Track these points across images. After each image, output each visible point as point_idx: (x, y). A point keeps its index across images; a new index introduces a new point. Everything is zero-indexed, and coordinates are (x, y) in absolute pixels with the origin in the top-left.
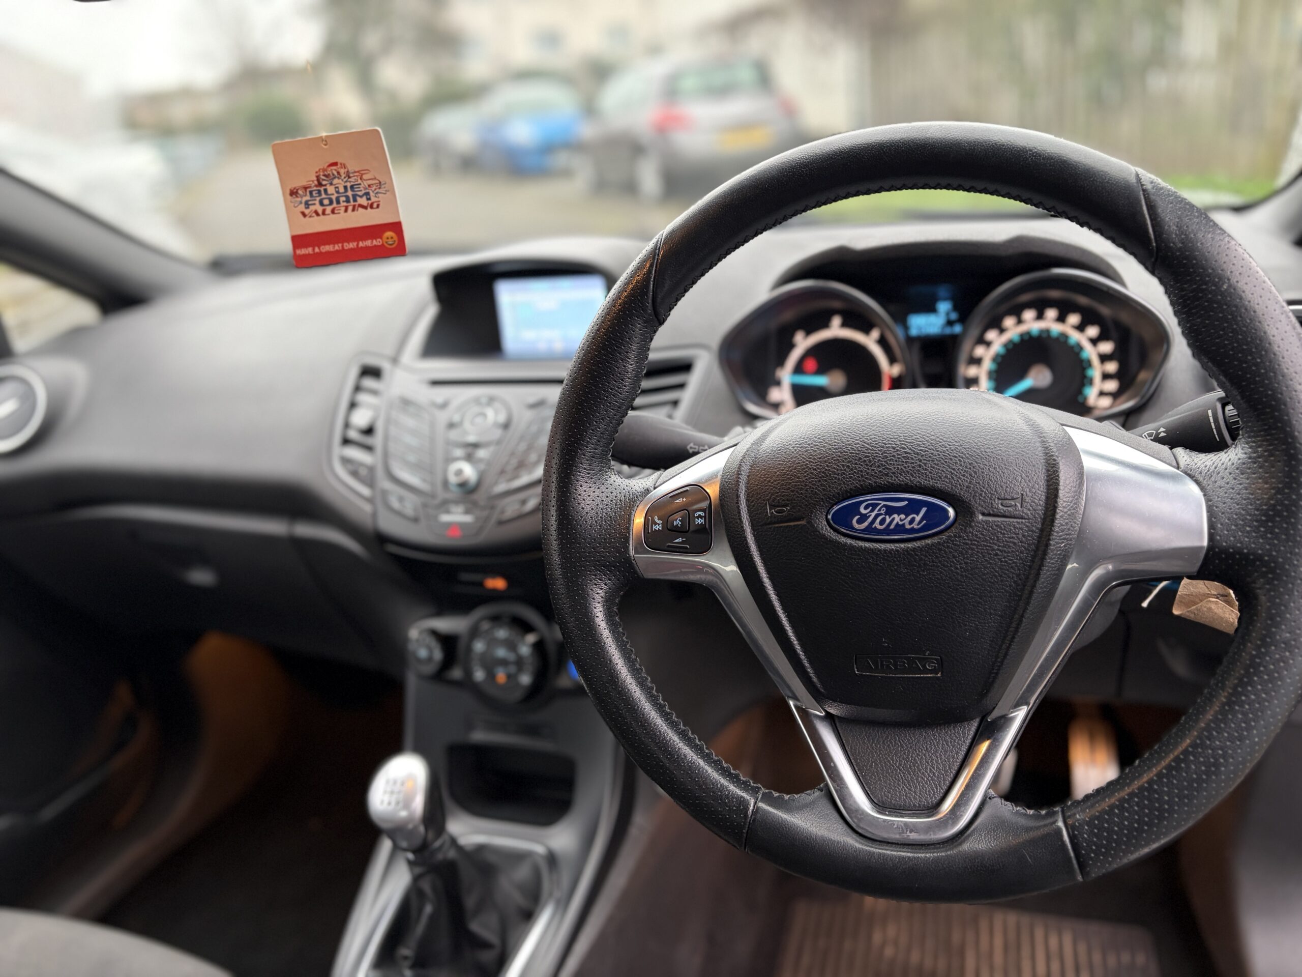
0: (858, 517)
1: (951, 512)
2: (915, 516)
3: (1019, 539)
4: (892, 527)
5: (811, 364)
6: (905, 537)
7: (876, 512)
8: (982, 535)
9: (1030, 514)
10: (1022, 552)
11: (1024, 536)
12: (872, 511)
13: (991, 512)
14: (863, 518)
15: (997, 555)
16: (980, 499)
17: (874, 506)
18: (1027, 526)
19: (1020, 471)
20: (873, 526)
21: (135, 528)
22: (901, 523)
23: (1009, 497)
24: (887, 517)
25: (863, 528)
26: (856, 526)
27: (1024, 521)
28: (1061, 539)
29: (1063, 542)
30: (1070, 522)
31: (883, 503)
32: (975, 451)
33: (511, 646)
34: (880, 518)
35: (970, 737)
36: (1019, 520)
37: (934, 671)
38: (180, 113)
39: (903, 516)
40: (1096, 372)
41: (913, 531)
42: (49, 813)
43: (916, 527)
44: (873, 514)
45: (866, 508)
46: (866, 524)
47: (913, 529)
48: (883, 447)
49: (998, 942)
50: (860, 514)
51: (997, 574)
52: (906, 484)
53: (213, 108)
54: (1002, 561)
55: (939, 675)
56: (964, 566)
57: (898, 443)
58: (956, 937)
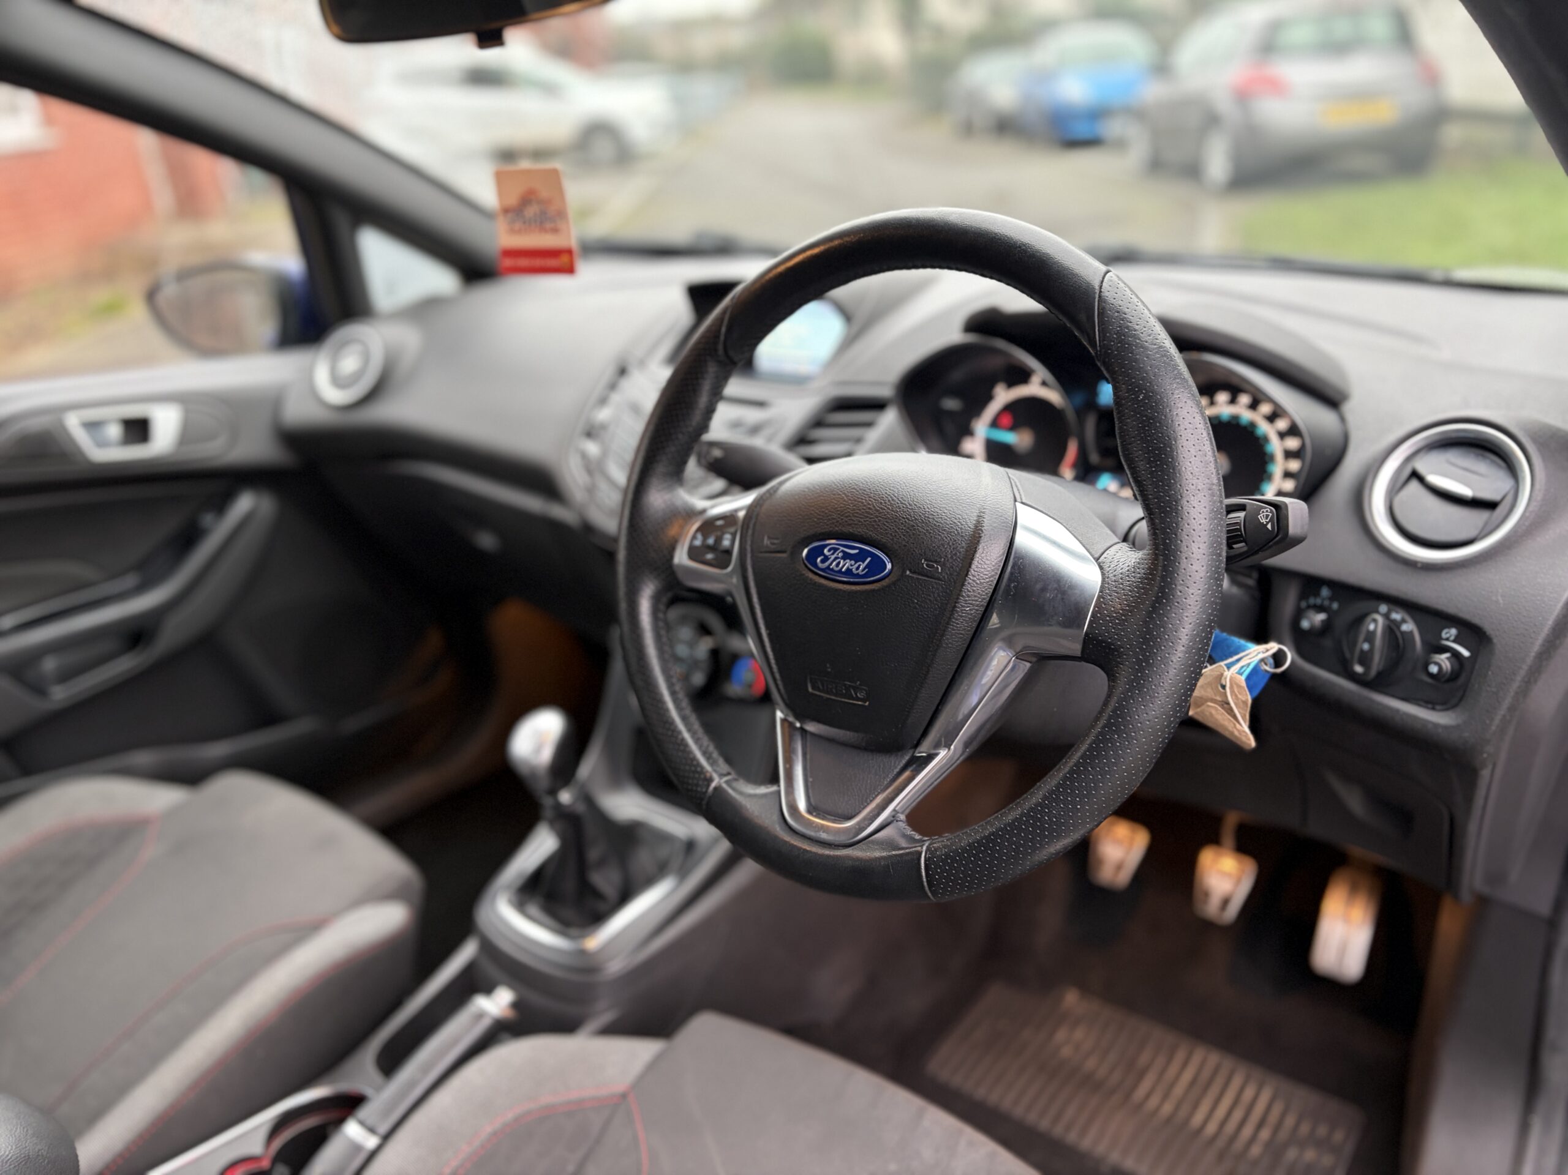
0: (822, 557)
1: (889, 566)
2: (861, 563)
3: (934, 597)
4: (843, 570)
5: (1007, 420)
6: (852, 580)
7: (835, 555)
8: (907, 588)
9: (946, 578)
10: (936, 609)
11: (939, 595)
12: (833, 554)
13: (917, 570)
14: (826, 559)
15: (916, 608)
16: (911, 558)
17: (835, 550)
18: (942, 587)
19: (949, 539)
20: (831, 567)
21: (437, 490)
22: (851, 567)
23: (933, 560)
24: (842, 561)
25: (824, 567)
26: (820, 565)
27: (940, 582)
28: (966, 604)
29: (968, 607)
30: (978, 590)
31: (842, 548)
32: (920, 516)
33: (692, 645)
34: (838, 561)
35: (899, 767)
36: (937, 581)
37: (864, 700)
38: (703, 44)
39: (853, 562)
40: (1277, 468)
41: (858, 576)
42: (352, 725)
43: (860, 573)
44: (833, 557)
45: (829, 551)
46: (827, 564)
47: (858, 574)
48: (855, 501)
49: (1187, 1076)
50: (823, 554)
51: (914, 625)
52: (861, 536)
53: (736, 39)
54: (919, 614)
55: (867, 704)
56: (890, 613)
57: (867, 499)
58: (1144, 1058)
